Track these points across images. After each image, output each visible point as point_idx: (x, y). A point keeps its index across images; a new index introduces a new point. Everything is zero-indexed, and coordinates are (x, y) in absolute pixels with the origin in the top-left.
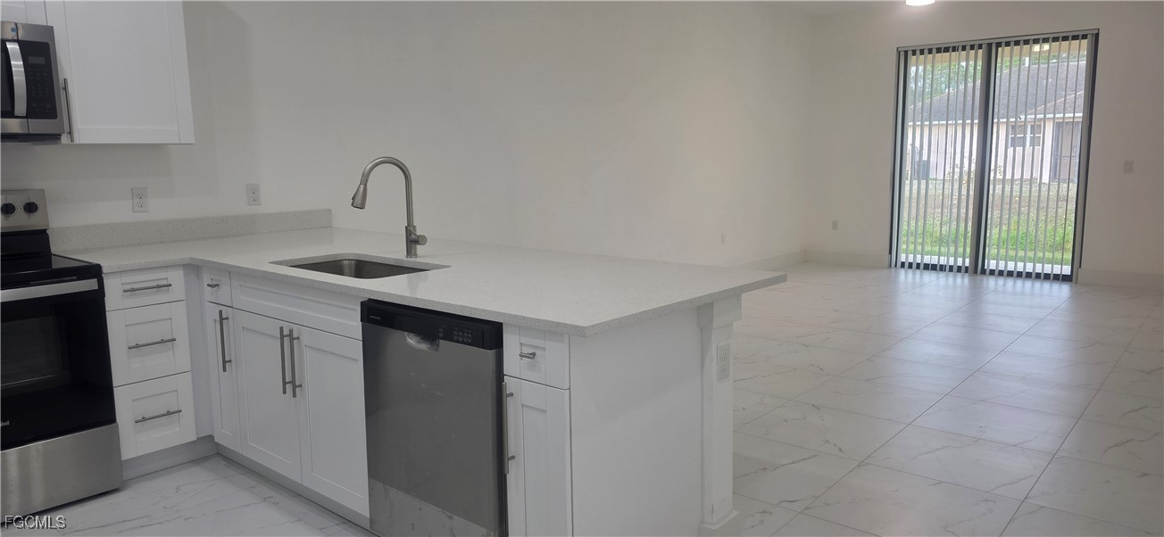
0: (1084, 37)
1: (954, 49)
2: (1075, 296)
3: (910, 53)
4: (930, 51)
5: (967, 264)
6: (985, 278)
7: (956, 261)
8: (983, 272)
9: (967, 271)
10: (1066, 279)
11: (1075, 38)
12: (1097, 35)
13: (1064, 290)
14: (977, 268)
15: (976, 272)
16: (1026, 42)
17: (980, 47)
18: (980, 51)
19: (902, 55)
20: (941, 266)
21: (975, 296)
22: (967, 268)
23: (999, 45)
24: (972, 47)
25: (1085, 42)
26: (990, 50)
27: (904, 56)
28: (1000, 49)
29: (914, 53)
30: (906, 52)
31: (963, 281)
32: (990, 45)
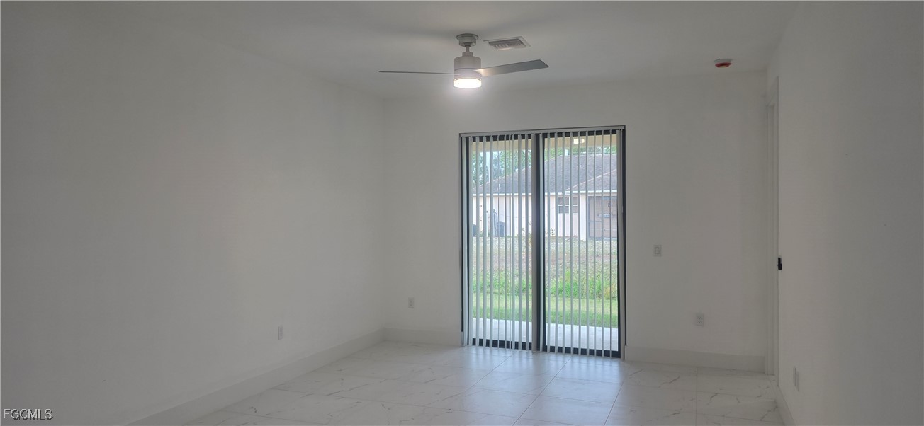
0: (614, 132)
1: (508, 138)
2: (623, 373)
3: (471, 139)
4: (488, 138)
5: (530, 341)
6: (546, 355)
7: (520, 338)
8: (545, 349)
9: (530, 348)
10: (615, 355)
11: (607, 132)
12: (624, 131)
13: (611, 369)
14: (539, 345)
15: (538, 349)
16: (567, 134)
17: (530, 136)
18: (530, 141)
19: (464, 140)
20: (508, 342)
22: (530, 344)
23: (545, 136)
24: (523, 137)
25: (614, 137)
26: (538, 139)
27: (466, 141)
28: (546, 139)
29: (474, 139)
30: (467, 138)
31: (525, 360)
32: (538, 135)
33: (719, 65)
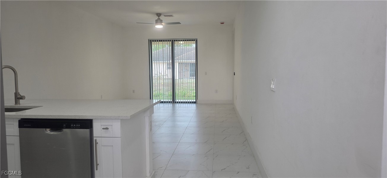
0: (194, 40)
1: (164, 41)
2: (197, 107)
3: (152, 41)
4: (157, 41)
5: (171, 100)
6: (176, 104)
7: (168, 100)
8: (175, 102)
9: (171, 103)
10: (195, 103)
11: (192, 40)
12: (197, 40)
13: (194, 105)
15: (173, 102)
16: (181, 41)
17: (170, 41)
18: (170, 42)
19: (150, 41)
20: (165, 102)
21: (174, 109)
23: (175, 41)
24: (168, 41)
25: (194, 41)
26: (173, 42)
28: (175, 42)
29: (153, 41)
31: (170, 105)
32: (172, 40)
33: (221, 23)
